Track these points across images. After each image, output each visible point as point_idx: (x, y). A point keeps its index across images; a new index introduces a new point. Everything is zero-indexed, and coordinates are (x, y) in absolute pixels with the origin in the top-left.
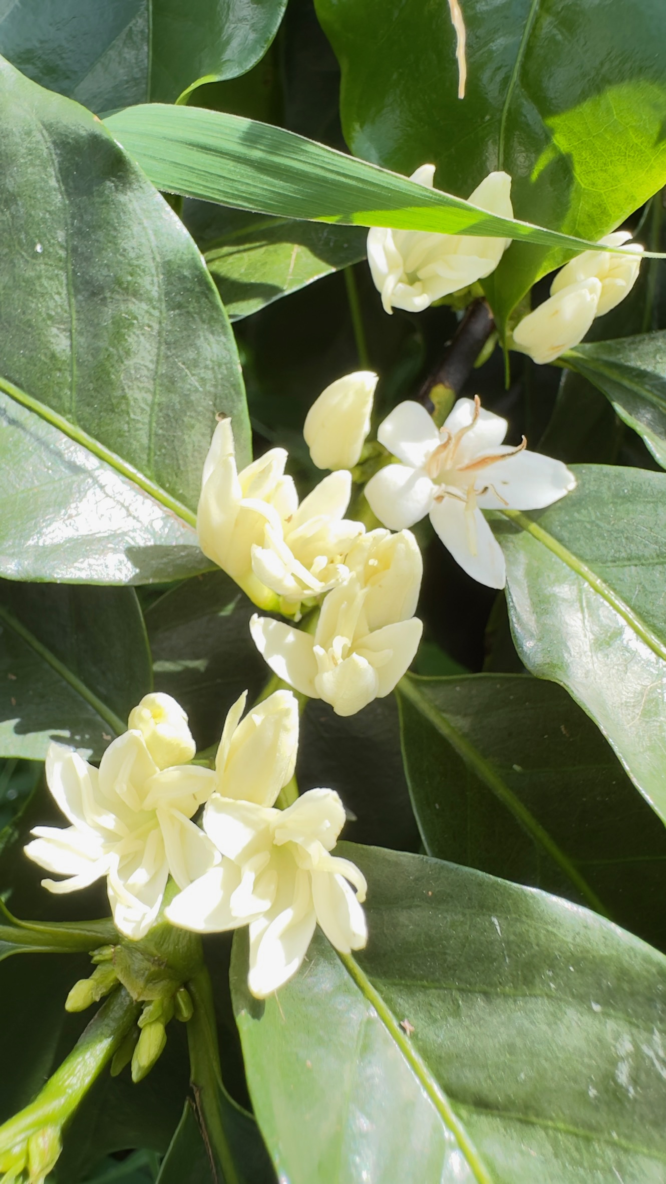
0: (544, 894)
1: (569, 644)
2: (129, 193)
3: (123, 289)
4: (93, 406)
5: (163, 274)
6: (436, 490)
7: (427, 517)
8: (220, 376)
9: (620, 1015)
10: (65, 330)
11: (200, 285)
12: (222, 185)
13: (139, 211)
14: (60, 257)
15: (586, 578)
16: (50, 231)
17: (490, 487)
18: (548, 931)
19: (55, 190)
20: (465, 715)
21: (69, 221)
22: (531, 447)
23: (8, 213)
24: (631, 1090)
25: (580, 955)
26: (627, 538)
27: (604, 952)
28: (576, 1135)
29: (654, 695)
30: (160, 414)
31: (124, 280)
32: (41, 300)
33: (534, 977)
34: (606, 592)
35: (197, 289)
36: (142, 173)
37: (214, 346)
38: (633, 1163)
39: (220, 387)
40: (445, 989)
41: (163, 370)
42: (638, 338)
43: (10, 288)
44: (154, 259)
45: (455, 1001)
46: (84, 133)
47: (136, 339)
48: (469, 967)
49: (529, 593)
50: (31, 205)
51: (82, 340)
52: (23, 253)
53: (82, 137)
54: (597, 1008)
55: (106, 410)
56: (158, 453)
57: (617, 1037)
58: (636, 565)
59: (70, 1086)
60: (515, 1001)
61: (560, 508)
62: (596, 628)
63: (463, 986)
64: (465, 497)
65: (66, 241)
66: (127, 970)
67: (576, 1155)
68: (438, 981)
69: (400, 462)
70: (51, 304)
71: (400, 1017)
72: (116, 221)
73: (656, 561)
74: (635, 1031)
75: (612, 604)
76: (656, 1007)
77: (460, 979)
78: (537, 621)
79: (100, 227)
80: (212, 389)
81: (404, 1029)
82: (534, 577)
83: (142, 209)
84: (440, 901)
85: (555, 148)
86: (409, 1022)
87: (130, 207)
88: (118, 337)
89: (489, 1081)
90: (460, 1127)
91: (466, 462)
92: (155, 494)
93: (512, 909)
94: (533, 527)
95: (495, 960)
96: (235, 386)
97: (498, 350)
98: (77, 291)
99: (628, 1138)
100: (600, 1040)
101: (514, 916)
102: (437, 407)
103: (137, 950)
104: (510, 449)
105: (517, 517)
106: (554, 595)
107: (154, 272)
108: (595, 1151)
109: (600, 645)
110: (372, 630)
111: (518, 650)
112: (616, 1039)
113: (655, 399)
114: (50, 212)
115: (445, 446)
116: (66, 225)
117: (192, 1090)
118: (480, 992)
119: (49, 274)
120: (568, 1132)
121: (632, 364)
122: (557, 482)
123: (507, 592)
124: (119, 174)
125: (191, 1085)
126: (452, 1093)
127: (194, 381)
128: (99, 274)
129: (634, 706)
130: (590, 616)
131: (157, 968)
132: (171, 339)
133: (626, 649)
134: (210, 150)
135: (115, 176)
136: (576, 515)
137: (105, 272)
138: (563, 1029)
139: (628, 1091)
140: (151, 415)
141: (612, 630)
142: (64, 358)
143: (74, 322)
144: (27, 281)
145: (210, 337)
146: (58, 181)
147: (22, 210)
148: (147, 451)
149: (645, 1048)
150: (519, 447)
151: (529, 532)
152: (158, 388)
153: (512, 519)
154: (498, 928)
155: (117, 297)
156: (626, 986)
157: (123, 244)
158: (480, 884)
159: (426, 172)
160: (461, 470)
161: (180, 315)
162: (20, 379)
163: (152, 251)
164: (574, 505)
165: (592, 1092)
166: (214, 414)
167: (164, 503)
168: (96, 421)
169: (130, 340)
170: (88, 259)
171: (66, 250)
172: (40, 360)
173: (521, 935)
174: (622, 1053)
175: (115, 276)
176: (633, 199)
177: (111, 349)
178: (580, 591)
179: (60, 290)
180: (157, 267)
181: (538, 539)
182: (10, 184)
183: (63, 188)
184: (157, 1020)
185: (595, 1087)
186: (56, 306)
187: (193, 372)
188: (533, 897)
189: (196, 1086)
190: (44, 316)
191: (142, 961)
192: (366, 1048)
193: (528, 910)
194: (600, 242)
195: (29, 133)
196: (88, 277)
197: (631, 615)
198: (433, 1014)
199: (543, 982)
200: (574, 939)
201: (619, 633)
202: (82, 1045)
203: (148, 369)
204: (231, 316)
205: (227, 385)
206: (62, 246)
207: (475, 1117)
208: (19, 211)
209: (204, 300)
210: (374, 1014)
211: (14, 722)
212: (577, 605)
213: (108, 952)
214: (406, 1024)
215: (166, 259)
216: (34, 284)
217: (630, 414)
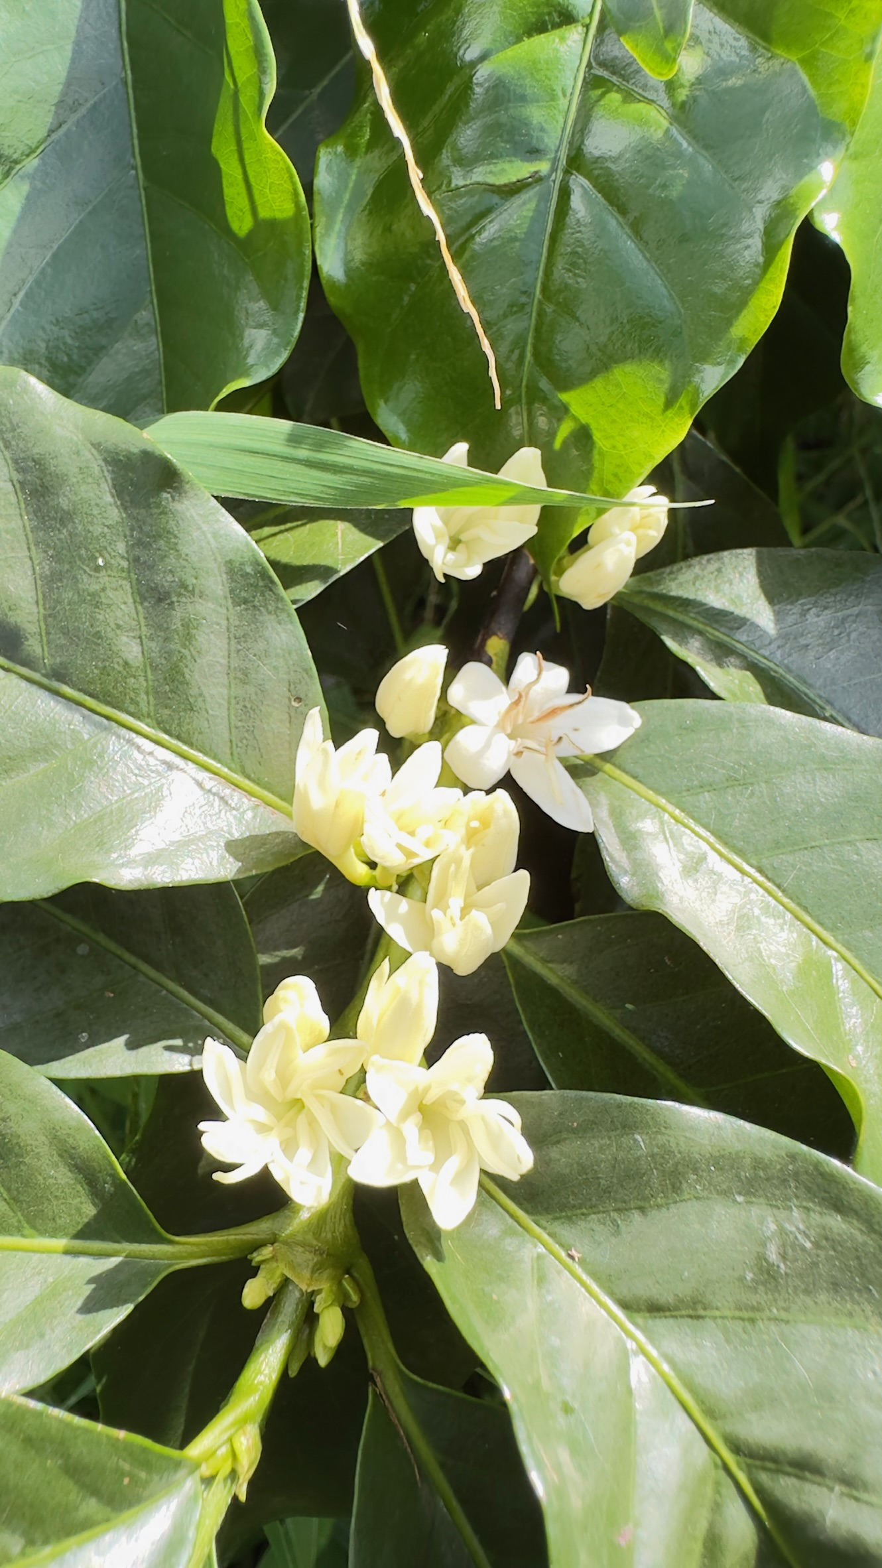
0: (677, 1105)
1: (661, 874)
2: (185, 502)
3: (189, 592)
4: (171, 707)
5: (227, 573)
6: (512, 745)
7: (509, 772)
8: (291, 662)
9: (762, 1200)
10: (134, 637)
11: (263, 580)
12: (274, 484)
13: (196, 518)
14: (123, 568)
15: (665, 810)
16: (110, 544)
17: (564, 737)
18: (686, 1137)
19: (111, 505)
20: (571, 962)
21: (128, 533)
22: (594, 694)
23: (64, 531)
24: (782, 1266)
25: (718, 1154)
26: (696, 767)
27: (738, 1147)
28: (743, 1319)
29: (745, 911)
30: (238, 706)
31: (188, 583)
32: (108, 610)
33: (681, 1183)
34: (686, 821)
35: (261, 584)
36: (196, 481)
37: (283, 635)
38: (794, 1331)
39: (292, 673)
40: (604, 1212)
41: (235, 663)
42: (675, 567)
43: (75, 603)
44: (215, 560)
45: (614, 1222)
46: (136, 451)
47: (206, 637)
48: (622, 1186)
49: (616, 831)
50: (88, 522)
51: (153, 645)
52: (85, 568)
53: (134, 454)
54: (740, 1199)
55: (185, 710)
56: (240, 744)
57: (762, 1221)
58: (709, 791)
59: (261, 1383)
60: (668, 1209)
61: (630, 747)
62: (682, 857)
63: (620, 1205)
64: (543, 749)
65: (127, 552)
66: (292, 1266)
67: (744, 1336)
68: (595, 1206)
69: (473, 722)
70: (119, 613)
71: (566, 1248)
72: (175, 528)
73: (726, 784)
74: (776, 1211)
75: (693, 831)
76: (790, 1187)
77: (615, 1200)
78: (628, 857)
79: (160, 536)
80: (285, 676)
81: (572, 1257)
82: (618, 816)
83: (199, 515)
84: (586, 1129)
85: (575, 418)
86: (576, 1250)
87: (188, 514)
88: (188, 638)
89: (657, 1286)
90: (638, 1334)
91: (536, 714)
92: (242, 785)
93: (651, 1123)
94: (608, 767)
95: (644, 1174)
96: (306, 671)
97: (543, 595)
98: (143, 599)
99: (786, 1310)
100: (747, 1227)
101: (654, 1130)
102: (494, 659)
103: (297, 1244)
104: (577, 697)
105: (591, 759)
106: (639, 830)
107: (217, 572)
108: (760, 1329)
109: (689, 872)
110: (479, 888)
111: (616, 887)
112: (762, 1223)
113: (701, 626)
114: (108, 527)
115: (517, 703)
116: (125, 537)
117: (372, 1376)
118: (636, 1208)
119: (114, 586)
120: (734, 1318)
121: (673, 593)
122: (624, 721)
123: (596, 834)
124: (175, 485)
125: (371, 1371)
126: (625, 1306)
127: (266, 670)
128: (165, 580)
129: (728, 924)
130: (675, 846)
131: (319, 1258)
132: (240, 633)
133: (713, 872)
134: (258, 453)
135: (171, 487)
136: (646, 750)
137: (170, 578)
138: (715, 1224)
139: (778, 1267)
140: (229, 709)
141: (697, 856)
142: (138, 665)
143: (144, 628)
144: (93, 595)
145: (279, 628)
146: (113, 497)
147: (80, 527)
148: (229, 744)
149: (788, 1226)
150: (586, 695)
151: (604, 772)
152: (233, 682)
153: (587, 763)
154: (642, 1144)
155: (184, 600)
156: (761, 1174)
157: (184, 550)
158: (619, 1106)
159: (461, 449)
160: (532, 722)
161: (246, 609)
162: (95, 689)
163: (213, 554)
164: (643, 741)
165: (749, 1276)
166: (290, 700)
167: (251, 794)
168: (176, 722)
169: (200, 639)
170: (151, 568)
171: (128, 560)
172: (113, 669)
173: (663, 1146)
174: (769, 1234)
175: (180, 580)
176: (650, 456)
177: (183, 651)
178: (662, 823)
179: (126, 600)
180: (219, 568)
181: (614, 778)
182: (64, 503)
183: (119, 503)
184: (331, 1305)
185: (752, 1270)
186: (124, 615)
187: (265, 662)
188: (668, 1109)
189: (376, 1371)
190: (113, 626)
191: (304, 1252)
192: (542, 1280)
193: (665, 1122)
194: (626, 499)
195: (78, 453)
196: (153, 585)
197: (712, 839)
198: (596, 1238)
199: (690, 1185)
200: (710, 1140)
201: (703, 858)
202: (261, 1345)
203: (221, 665)
204: (294, 602)
205: (299, 670)
206: (123, 557)
207: (650, 1322)
208: (77, 528)
209: (268, 593)
210: (541, 1249)
211: (122, 1039)
212: (661, 837)
213: (267, 1252)
214: (573, 1253)
215: (228, 559)
216: (100, 597)
217: (680, 645)
